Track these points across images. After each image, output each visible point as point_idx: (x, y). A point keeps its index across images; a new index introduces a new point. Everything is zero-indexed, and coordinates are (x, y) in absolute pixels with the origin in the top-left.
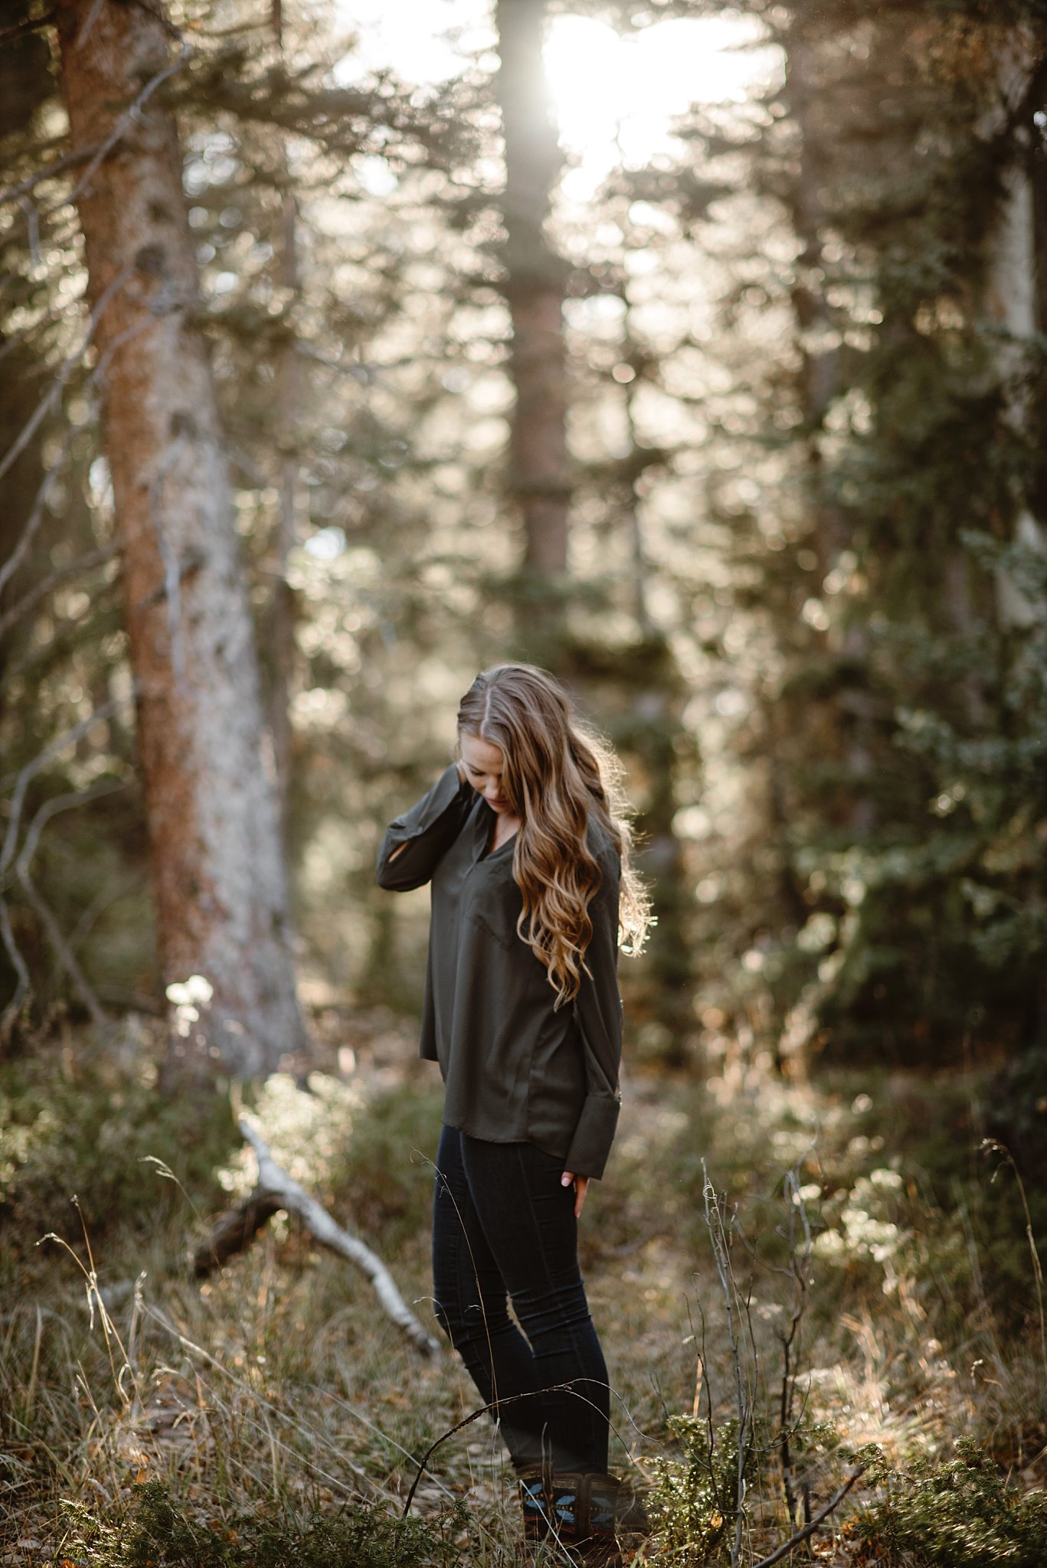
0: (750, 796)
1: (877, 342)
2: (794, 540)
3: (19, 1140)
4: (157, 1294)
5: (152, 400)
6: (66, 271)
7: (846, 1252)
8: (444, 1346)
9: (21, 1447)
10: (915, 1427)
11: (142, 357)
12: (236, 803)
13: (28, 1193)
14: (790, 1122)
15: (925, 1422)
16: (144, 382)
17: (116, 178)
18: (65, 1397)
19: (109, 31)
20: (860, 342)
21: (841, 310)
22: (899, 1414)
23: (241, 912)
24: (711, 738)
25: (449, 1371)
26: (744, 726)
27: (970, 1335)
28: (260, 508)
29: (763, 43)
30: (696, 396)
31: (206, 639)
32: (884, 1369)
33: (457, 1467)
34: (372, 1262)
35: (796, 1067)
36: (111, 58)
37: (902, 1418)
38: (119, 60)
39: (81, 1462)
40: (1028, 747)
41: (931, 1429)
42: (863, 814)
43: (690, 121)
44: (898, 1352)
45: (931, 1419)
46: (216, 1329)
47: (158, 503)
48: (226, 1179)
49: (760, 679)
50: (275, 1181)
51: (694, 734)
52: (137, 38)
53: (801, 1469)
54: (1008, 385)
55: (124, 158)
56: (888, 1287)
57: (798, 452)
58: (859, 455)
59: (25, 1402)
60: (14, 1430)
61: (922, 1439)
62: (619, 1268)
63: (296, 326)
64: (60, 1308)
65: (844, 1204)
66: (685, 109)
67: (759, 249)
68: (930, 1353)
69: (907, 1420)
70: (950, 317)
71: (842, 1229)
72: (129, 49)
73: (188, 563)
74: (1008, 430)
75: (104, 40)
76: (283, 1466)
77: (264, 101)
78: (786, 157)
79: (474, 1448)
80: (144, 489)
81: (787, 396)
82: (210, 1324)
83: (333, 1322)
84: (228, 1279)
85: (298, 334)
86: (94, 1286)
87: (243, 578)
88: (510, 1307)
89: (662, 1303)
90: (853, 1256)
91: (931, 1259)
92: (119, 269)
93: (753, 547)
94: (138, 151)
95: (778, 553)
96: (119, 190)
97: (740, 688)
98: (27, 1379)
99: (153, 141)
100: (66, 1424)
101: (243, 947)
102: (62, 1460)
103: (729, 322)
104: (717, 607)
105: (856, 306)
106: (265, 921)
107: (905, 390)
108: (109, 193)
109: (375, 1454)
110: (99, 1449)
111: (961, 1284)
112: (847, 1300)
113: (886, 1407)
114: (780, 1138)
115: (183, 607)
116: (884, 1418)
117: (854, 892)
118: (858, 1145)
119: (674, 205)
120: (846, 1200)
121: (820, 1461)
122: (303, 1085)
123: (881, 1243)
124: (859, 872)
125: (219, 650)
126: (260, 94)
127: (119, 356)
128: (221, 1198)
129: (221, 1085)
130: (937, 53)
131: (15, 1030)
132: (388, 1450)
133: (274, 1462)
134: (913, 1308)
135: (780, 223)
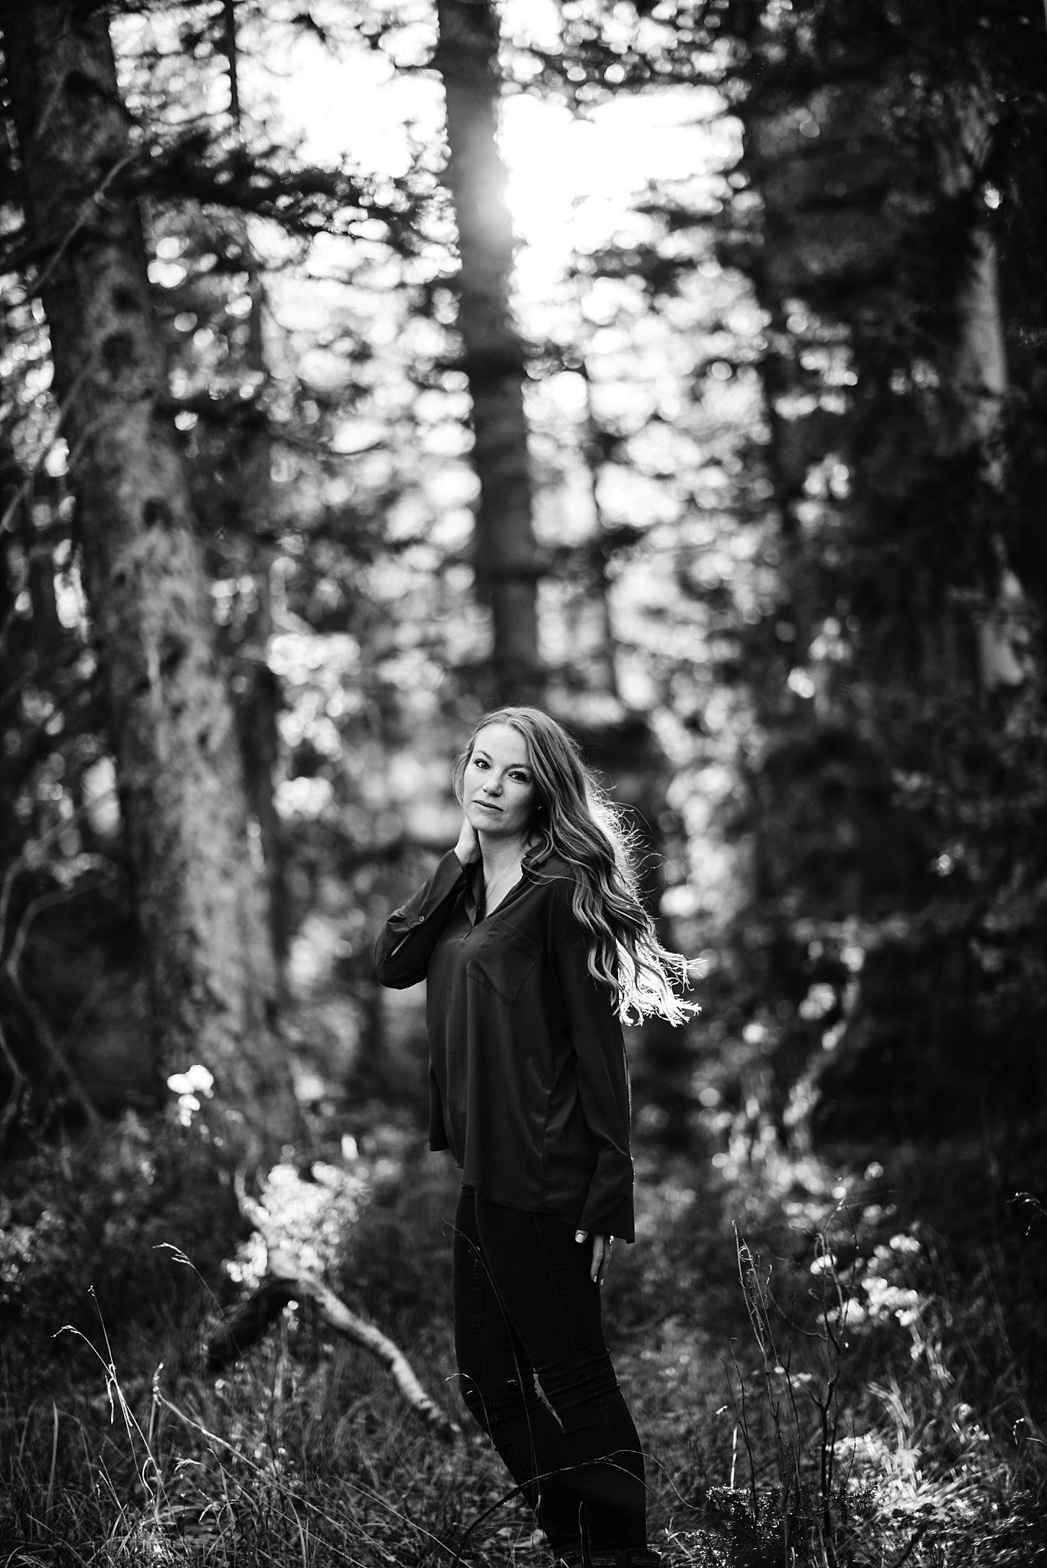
0: (736, 871)
1: (851, 405)
2: (770, 612)
3: (23, 1239)
4: (171, 1389)
5: (125, 489)
6: (31, 365)
7: (868, 1318)
8: (467, 1431)
9: (43, 1548)
10: (952, 1492)
11: (114, 446)
12: (226, 893)
13: (36, 1291)
14: (799, 1192)
15: (959, 1488)
16: (117, 472)
17: (80, 268)
18: (85, 1496)
19: (67, 120)
20: (834, 405)
21: (816, 373)
22: (936, 1480)
23: (235, 1002)
24: (697, 815)
25: (473, 1454)
26: (728, 800)
27: (1000, 1397)
28: (236, 597)
29: (721, 115)
30: (666, 472)
31: (189, 729)
32: (915, 1436)
33: (489, 1551)
34: (389, 1348)
35: (801, 1139)
36: (70, 147)
37: (936, 1485)
38: (78, 150)
39: (106, 1561)
40: (1026, 803)
41: (968, 1493)
42: (852, 885)
43: (649, 198)
44: (930, 1418)
45: (968, 1483)
46: (233, 1422)
47: (136, 592)
48: (235, 1271)
49: (743, 752)
50: (286, 1269)
51: (679, 811)
52: (96, 127)
53: (841, 1538)
54: (986, 442)
55: (87, 247)
56: (915, 1352)
57: (771, 523)
58: (836, 521)
59: (45, 1503)
60: (35, 1532)
61: (960, 1504)
62: (635, 1348)
63: (267, 410)
64: (72, 1408)
65: (863, 1272)
66: (644, 185)
67: (724, 322)
68: (962, 1417)
69: (942, 1485)
70: (925, 376)
71: (863, 1297)
72: (89, 137)
73: (168, 651)
74: (987, 486)
75: (64, 129)
76: (313, 1557)
77: (227, 184)
78: (749, 228)
79: (504, 1532)
80: (121, 578)
81: (759, 468)
82: (227, 1419)
83: (351, 1411)
84: (242, 1372)
85: (270, 417)
86: (114, 1378)
87: (224, 666)
88: (538, 1386)
89: (683, 1379)
90: (875, 1323)
91: (955, 1323)
92: (86, 359)
93: (729, 621)
94: (101, 239)
95: (755, 626)
96: (84, 280)
97: (722, 763)
98: (45, 1480)
99: (116, 229)
100: (86, 1524)
101: (237, 1038)
102: (86, 1559)
103: (696, 396)
104: (695, 683)
105: (830, 369)
106: (260, 1012)
107: (884, 451)
108: (74, 282)
109: (406, 1540)
110: (123, 1546)
111: (987, 1348)
112: (873, 1368)
113: (919, 1474)
114: (793, 1209)
115: (165, 698)
116: (919, 1485)
117: (853, 958)
118: (872, 1213)
119: (638, 282)
120: (865, 1267)
121: (858, 1530)
122: (307, 1176)
123: (905, 1308)
124: (858, 938)
125: (203, 739)
126: (224, 177)
127: (91, 446)
128: (231, 1290)
129: (223, 1177)
130: (901, 112)
131: (14, 1126)
132: (419, 1536)
133: (304, 1552)
134: (940, 1372)
135: (745, 295)
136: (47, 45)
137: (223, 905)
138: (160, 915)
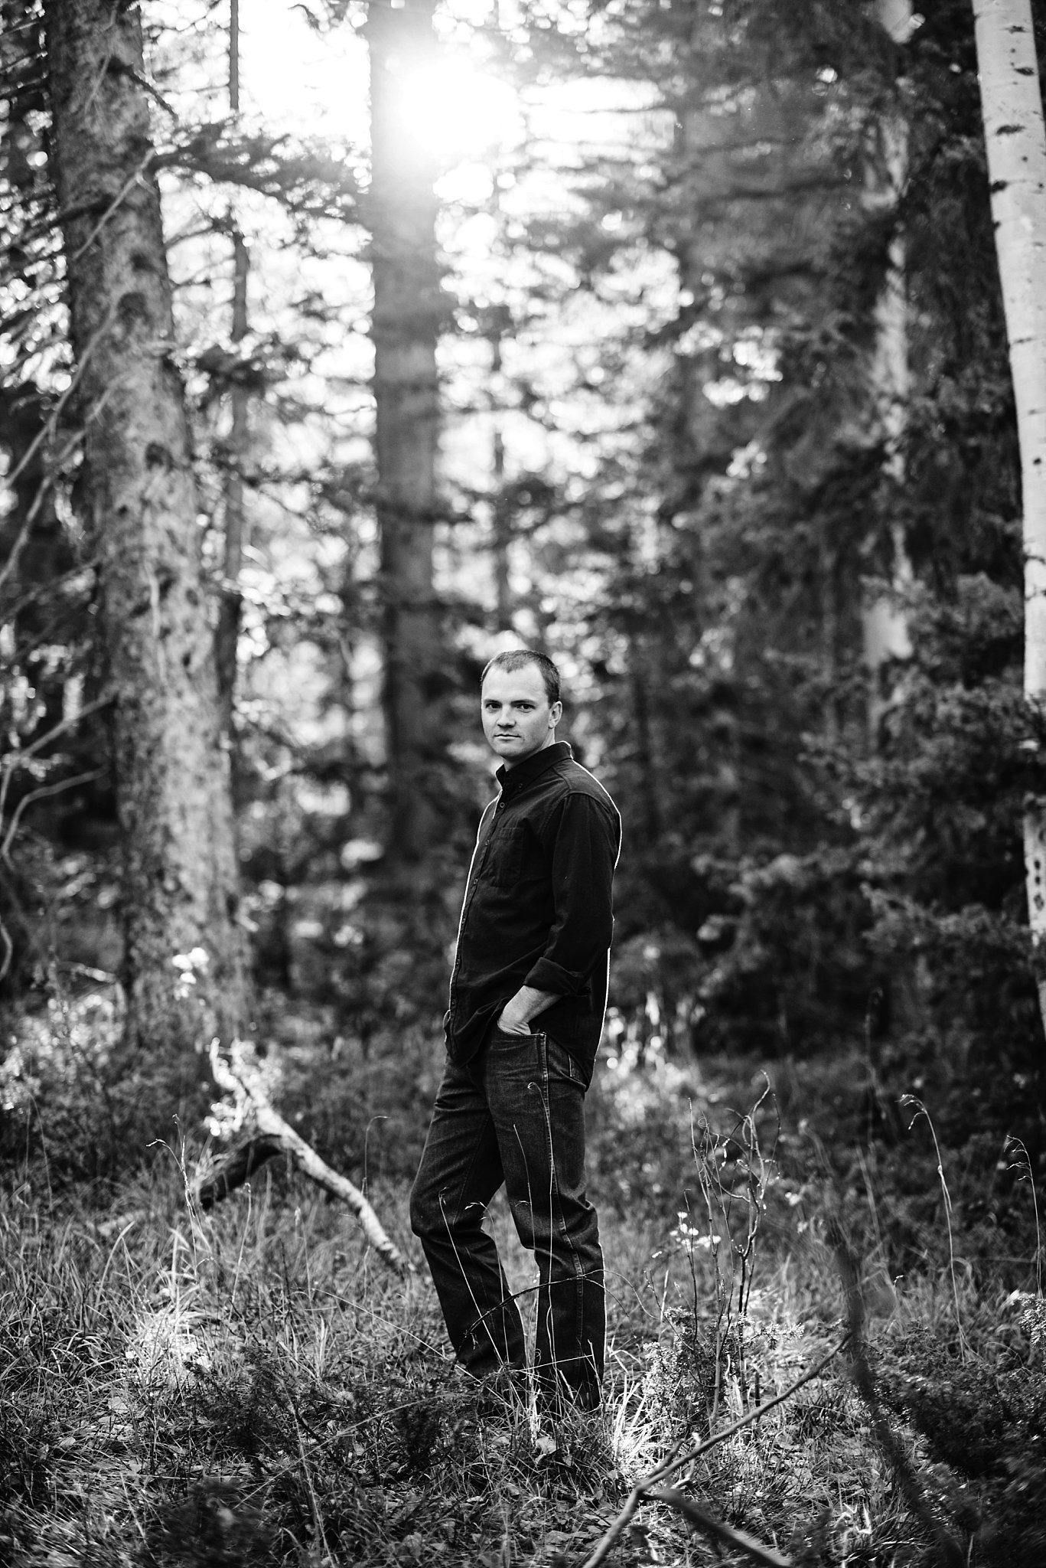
5: (131, 432)
11: (123, 392)
12: (200, 797)
16: (125, 416)
17: (103, 230)
23: (201, 895)
25: (422, 1291)
31: (176, 649)
34: (357, 1196)
36: (100, 122)
38: (109, 125)
47: (138, 525)
50: (272, 1125)
52: (124, 104)
72: (117, 114)
73: (164, 578)
80: (124, 511)
92: (104, 313)
96: (107, 243)
101: (201, 927)
106: (221, 904)
115: (159, 620)
125: (186, 661)
136: (86, 27)
137: (195, 808)
138: (140, 813)
